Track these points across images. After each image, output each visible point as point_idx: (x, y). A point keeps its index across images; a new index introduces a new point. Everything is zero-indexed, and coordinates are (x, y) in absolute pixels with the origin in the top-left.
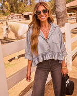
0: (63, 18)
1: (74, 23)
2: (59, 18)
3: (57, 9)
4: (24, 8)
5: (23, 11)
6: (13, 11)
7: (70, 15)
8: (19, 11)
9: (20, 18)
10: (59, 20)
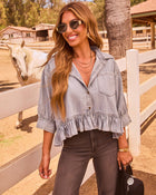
0: (123, 37)
1: (148, 49)
2: (114, 39)
3: (111, 19)
5: (35, 21)
6: (12, 22)
7: (137, 32)
8: (27, 22)
9: (28, 35)
10: (113, 42)
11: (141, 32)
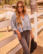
0: (34, 8)
4: (13, 2)
8: (10, 3)
9: (10, 7)
10: (32, 10)
11: (40, 7)
